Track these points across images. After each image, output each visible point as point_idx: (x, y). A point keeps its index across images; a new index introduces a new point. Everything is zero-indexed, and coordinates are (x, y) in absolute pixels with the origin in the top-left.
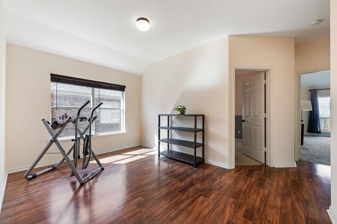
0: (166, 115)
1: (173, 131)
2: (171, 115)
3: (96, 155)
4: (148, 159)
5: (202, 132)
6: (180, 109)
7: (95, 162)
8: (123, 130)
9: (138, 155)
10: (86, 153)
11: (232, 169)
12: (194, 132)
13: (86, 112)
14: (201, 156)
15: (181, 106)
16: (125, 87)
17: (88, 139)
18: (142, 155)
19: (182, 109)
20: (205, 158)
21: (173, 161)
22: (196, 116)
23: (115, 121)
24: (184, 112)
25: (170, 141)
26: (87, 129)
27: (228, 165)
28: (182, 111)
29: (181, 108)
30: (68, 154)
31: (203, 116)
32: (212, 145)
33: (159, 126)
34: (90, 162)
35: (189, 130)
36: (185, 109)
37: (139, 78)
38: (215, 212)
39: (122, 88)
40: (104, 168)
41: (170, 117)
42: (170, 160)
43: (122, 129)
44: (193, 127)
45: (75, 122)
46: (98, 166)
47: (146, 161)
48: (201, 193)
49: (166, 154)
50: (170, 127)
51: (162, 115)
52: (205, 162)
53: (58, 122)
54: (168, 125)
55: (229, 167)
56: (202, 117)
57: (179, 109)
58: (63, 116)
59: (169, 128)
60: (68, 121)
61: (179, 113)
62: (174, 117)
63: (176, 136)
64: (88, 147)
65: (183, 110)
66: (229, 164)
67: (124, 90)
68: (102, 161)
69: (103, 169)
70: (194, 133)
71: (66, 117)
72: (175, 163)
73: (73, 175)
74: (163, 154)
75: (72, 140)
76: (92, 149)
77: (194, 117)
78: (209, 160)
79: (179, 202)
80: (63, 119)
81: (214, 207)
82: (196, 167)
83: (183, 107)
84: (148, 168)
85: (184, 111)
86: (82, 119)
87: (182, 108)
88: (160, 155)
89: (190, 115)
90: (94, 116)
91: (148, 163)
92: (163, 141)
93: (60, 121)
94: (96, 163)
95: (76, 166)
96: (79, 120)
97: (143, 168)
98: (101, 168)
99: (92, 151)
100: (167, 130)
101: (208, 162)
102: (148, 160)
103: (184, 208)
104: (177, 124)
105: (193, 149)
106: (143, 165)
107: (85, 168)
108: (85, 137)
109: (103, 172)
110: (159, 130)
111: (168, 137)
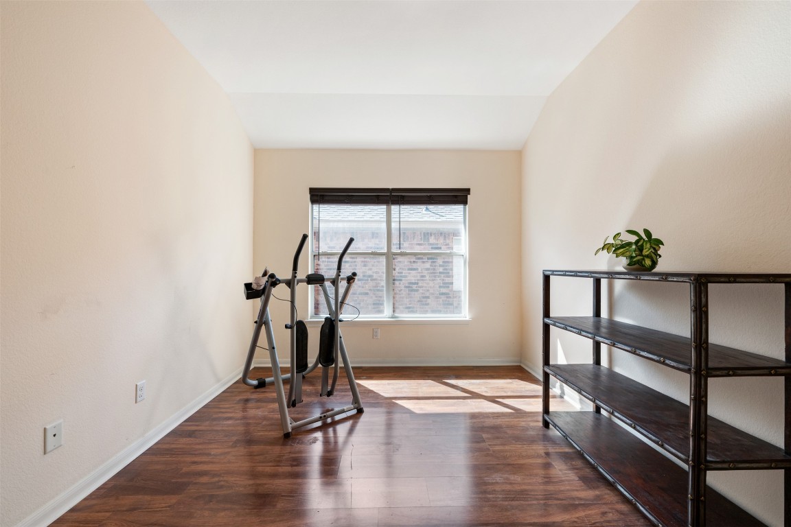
3: (353, 368)
6: (629, 244)
10: (326, 360)
12: (689, 370)
13: (424, 262)
15: (630, 232)
16: (468, 191)
19: (635, 247)
22: (701, 283)
24: (645, 257)
29: (633, 238)
39: (458, 196)
40: (365, 410)
41: (603, 282)
45: (290, 283)
54: (597, 312)
62: (619, 284)
67: (464, 202)
69: (361, 411)
74: (554, 425)
83: (646, 238)
85: (649, 252)
87: (641, 238)
92: (555, 373)
98: (354, 407)
107: (328, 395)
110: (546, 328)
111: (597, 361)
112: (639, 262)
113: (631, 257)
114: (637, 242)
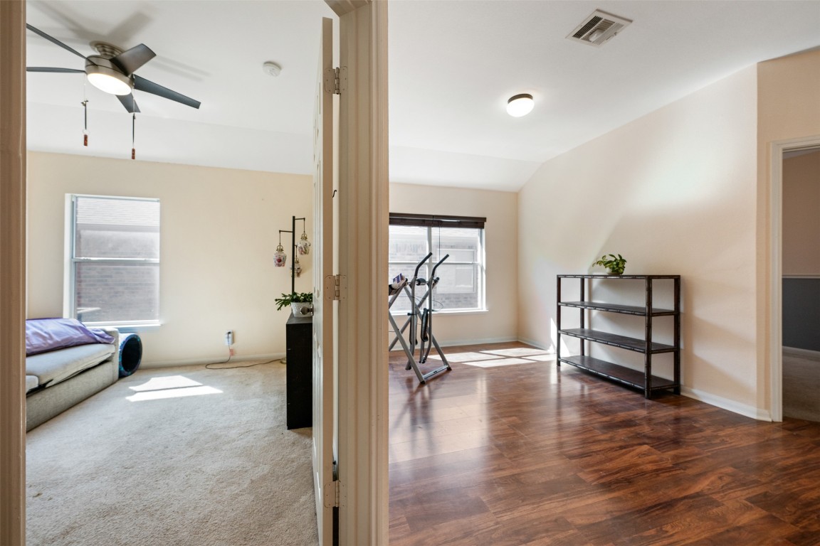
0: (575, 276)
1: (595, 312)
2: (592, 277)
4: (533, 366)
5: (672, 317)
6: (610, 262)
7: (438, 357)
8: (482, 306)
9: (513, 357)
10: (424, 338)
11: (770, 420)
12: (645, 315)
14: (671, 378)
15: (612, 255)
16: (484, 219)
17: (427, 316)
18: (520, 357)
19: (615, 263)
20: (682, 382)
21: (591, 378)
22: (650, 278)
23: (464, 288)
24: (620, 268)
25: (586, 335)
26: (424, 299)
27: (755, 409)
28: (616, 268)
29: (613, 259)
30: (403, 331)
31: (677, 279)
32: (703, 352)
33: (559, 300)
34: (429, 357)
35: (633, 311)
36: (624, 261)
37: (513, 199)
38: (670, 474)
39: (478, 223)
40: (452, 368)
41: (586, 281)
42: (585, 376)
43: (479, 303)
44: (642, 303)
45: (412, 285)
46: (442, 363)
47: (527, 370)
48: (647, 441)
49: (578, 362)
50: (586, 304)
51: (565, 276)
52: (682, 394)
53: (393, 286)
54: (583, 299)
55: (758, 414)
56: (672, 281)
57: (607, 264)
58: (398, 277)
59: (584, 305)
60: (404, 285)
61: (607, 271)
62: (595, 282)
63: (602, 325)
64: (428, 330)
65: (618, 264)
66: (758, 408)
67: (482, 227)
68: (451, 358)
69: (449, 369)
70: (644, 320)
71: (402, 278)
72: (596, 383)
73: (409, 368)
74: (567, 362)
75: (409, 314)
76: (433, 333)
77: (644, 282)
78: (695, 391)
79: (590, 441)
80: (398, 282)
81: (672, 467)
82: (649, 398)
83: (619, 258)
84: (532, 380)
85: (621, 266)
86: (421, 282)
87: (616, 259)
88: (562, 363)
89: (634, 277)
90: (435, 278)
91: (533, 374)
92: (567, 333)
93: (395, 285)
94: (441, 359)
95: (413, 354)
96: (417, 283)
97: (521, 380)
98: (446, 366)
99: (433, 338)
100: (578, 310)
101: (693, 394)
102: (532, 369)
103: (600, 451)
104: (605, 296)
105: (643, 357)
106: (522, 375)
107: (424, 362)
108: (422, 313)
109: (451, 374)
110: (559, 308)
111: (583, 326)
112: (617, 271)
113: (613, 268)
114: (615, 261)
